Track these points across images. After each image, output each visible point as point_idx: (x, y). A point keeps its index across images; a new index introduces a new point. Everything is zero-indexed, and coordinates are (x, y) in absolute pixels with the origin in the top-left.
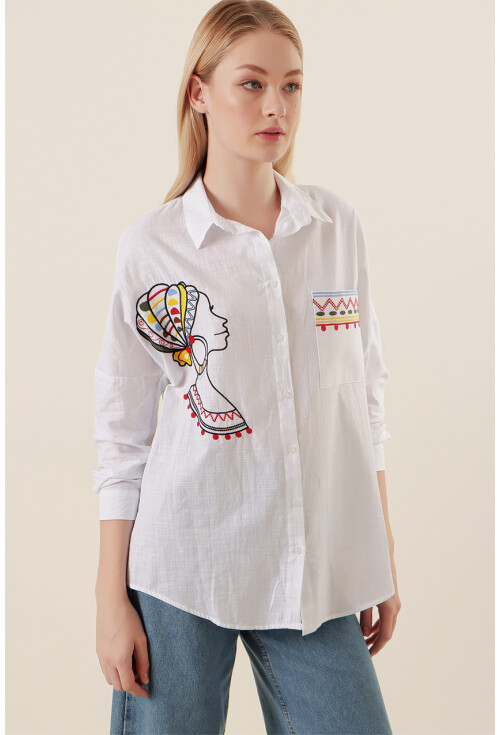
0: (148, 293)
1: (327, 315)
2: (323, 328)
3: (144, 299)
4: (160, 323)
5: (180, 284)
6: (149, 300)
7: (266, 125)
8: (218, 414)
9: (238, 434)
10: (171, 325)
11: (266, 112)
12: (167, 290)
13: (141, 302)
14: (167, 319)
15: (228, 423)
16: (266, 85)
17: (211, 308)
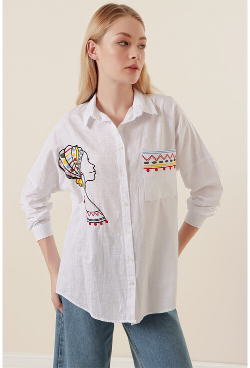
0: (65, 149)
1: (150, 163)
2: (148, 170)
3: (62, 152)
4: (69, 165)
5: (76, 146)
6: (65, 153)
7: (130, 63)
8: (91, 212)
9: (101, 223)
10: (74, 166)
11: (131, 57)
12: (72, 148)
13: (61, 153)
14: (73, 163)
15: (96, 217)
16: (131, 44)
17: (88, 159)
